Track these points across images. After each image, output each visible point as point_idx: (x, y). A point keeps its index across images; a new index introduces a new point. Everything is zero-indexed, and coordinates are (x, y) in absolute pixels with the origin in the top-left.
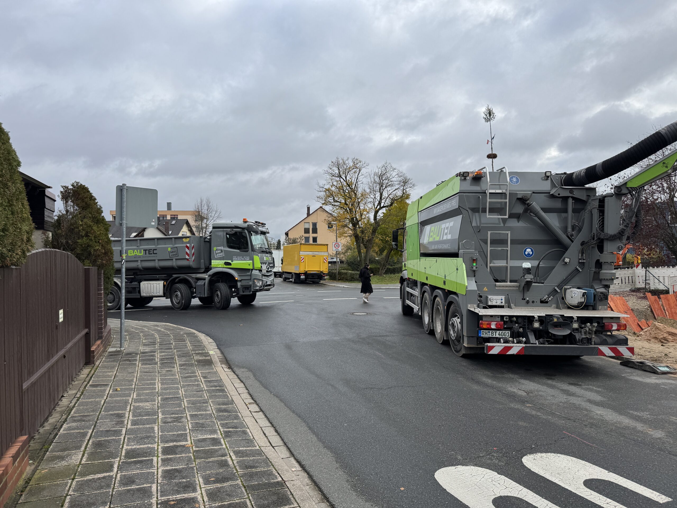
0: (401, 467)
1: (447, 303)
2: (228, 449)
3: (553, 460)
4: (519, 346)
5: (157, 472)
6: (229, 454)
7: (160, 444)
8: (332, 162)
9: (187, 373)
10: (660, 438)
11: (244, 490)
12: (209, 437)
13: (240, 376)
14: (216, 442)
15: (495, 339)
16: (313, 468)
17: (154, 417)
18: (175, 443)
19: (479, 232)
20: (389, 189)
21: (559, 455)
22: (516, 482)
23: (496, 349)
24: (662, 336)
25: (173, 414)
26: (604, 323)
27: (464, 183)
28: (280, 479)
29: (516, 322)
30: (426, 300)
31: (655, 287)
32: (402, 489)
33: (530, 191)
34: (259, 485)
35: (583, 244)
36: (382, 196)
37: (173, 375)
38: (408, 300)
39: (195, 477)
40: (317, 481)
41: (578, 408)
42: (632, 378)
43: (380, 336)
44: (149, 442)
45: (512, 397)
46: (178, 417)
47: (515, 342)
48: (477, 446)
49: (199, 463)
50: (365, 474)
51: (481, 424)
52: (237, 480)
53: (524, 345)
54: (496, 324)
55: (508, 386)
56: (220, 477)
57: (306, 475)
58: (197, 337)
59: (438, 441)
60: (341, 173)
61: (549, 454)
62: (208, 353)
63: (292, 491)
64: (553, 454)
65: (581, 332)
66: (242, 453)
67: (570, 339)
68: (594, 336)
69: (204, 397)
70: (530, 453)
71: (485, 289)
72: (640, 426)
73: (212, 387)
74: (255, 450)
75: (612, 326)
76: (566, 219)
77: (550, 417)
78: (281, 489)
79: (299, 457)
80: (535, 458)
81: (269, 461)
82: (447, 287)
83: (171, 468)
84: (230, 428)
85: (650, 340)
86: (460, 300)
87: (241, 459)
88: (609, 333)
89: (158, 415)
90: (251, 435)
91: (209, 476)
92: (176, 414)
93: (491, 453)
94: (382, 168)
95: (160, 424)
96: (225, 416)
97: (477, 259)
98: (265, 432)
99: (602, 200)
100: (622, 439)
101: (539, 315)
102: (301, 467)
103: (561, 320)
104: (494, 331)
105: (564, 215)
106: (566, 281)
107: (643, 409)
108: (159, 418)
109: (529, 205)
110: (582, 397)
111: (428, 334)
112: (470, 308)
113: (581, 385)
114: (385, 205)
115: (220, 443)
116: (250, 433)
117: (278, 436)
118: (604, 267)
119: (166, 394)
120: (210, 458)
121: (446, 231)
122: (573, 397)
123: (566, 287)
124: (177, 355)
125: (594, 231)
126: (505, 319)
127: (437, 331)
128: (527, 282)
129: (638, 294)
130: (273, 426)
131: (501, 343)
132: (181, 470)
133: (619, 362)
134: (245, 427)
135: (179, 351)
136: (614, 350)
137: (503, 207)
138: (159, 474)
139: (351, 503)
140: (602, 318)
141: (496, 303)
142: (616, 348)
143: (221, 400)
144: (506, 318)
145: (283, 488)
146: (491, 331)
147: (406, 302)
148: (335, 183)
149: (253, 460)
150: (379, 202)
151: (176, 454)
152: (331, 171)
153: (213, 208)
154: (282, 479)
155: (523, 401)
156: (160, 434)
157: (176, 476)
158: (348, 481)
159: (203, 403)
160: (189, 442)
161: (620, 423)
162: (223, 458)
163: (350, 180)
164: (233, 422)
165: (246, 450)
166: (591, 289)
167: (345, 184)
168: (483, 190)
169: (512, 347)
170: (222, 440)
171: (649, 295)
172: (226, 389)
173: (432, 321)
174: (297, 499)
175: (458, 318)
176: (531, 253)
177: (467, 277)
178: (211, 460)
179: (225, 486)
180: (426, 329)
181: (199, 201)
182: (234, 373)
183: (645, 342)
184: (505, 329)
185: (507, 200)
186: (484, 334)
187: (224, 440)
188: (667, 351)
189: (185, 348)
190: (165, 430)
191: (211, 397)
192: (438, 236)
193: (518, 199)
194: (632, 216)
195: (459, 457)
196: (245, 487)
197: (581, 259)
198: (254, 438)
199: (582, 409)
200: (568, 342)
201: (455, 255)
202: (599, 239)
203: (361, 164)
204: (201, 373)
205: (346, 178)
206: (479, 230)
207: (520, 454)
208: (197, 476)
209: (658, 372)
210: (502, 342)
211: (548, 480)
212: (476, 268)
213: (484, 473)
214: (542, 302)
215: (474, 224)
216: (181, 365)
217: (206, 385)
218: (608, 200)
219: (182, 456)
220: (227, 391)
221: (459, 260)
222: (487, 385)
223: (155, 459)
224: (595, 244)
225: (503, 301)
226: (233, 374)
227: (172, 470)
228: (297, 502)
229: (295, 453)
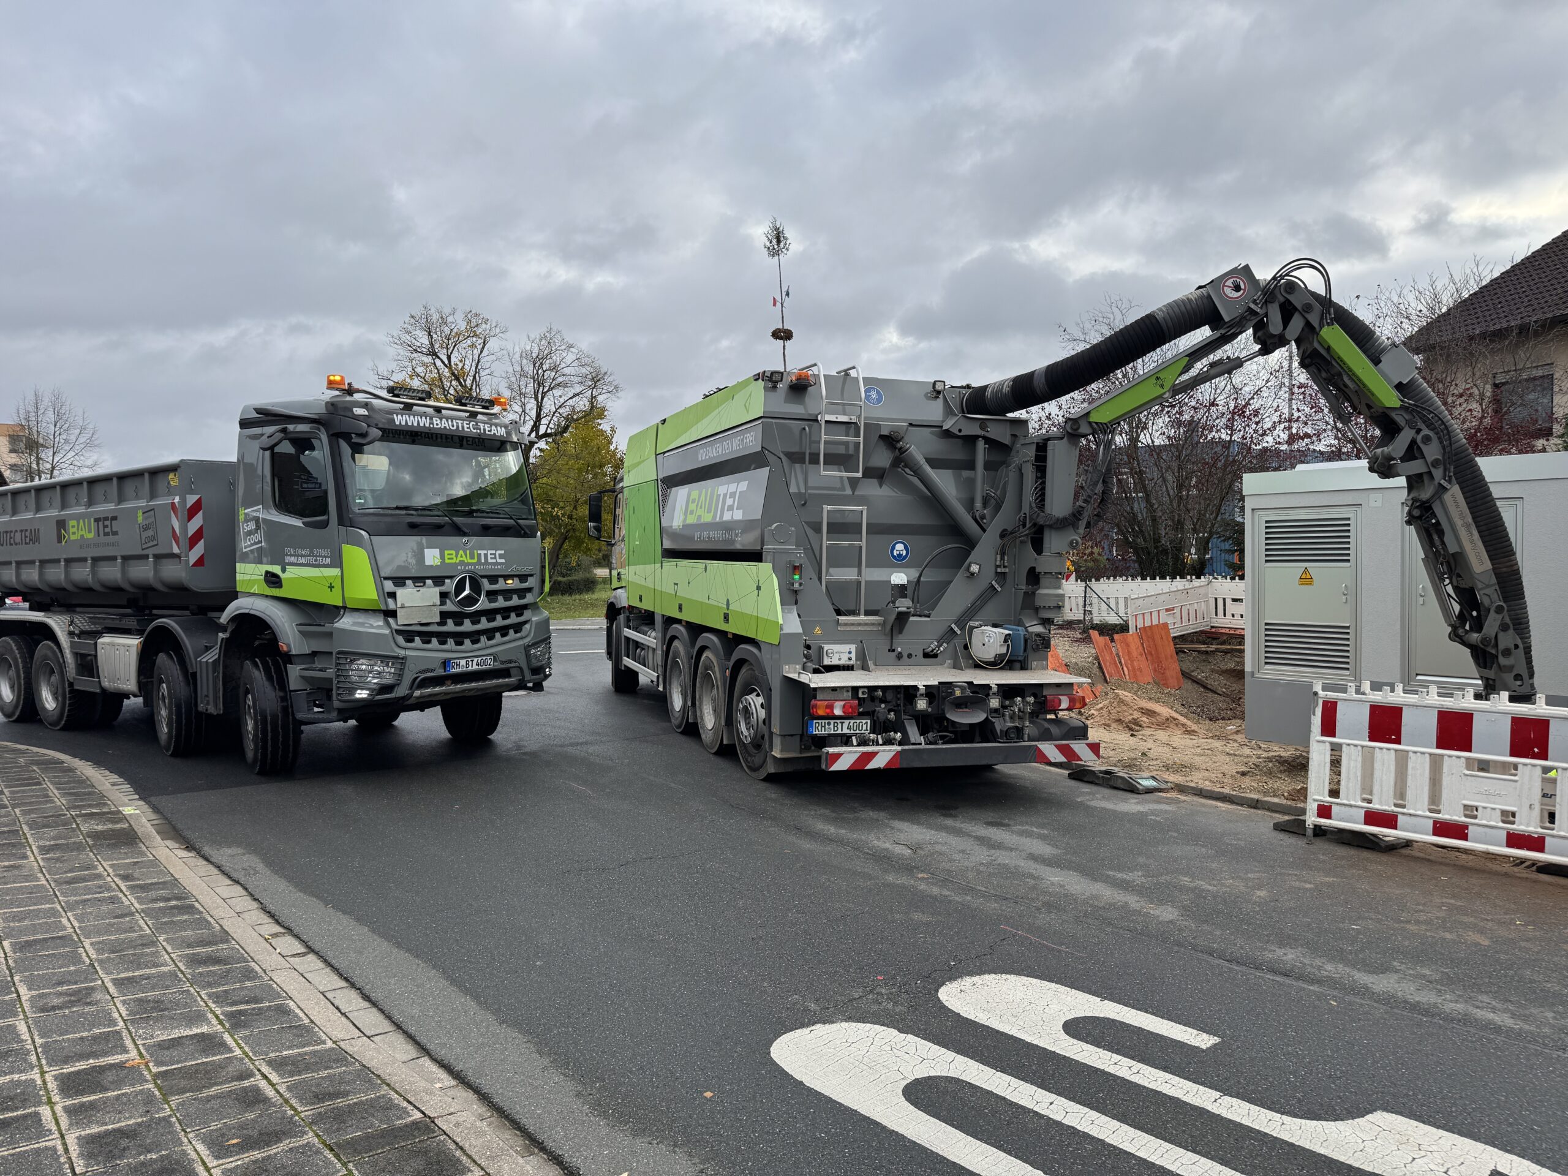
0: (692, 1046)
1: (731, 664)
2: (251, 1059)
3: (998, 989)
4: (890, 751)
5: (65, 1144)
6: (259, 1070)
7: (46, 1069)
8: (412, 317)
9: (71, 871)
10: (1171, 922)
11: (330, 1156)
12: (188, 1032)
13: (226, 868)
14: (211, 1044)
15: (839, 738)
16: (487, 1075)
17: (6, 998)
18: (91, 1061)
19: (803, 505)
20: (557, 392)
21: (1004, 976)
22: (938, 1044)
23: (846, 759)
24: (1130, 718)
25: (61, 983)
26: (1045, 697)
27: (771, 394)
28: (418, 1115)
29: (882, 701)
30: (677, 655)
31: (1101, 618)
32: (708, 1094)
33: (904, 421)
34: (367, 1137)
35: (1003, 534)
36: (541, 410)
37: (26, 878)
38: (628, 657)
39: (181, 1144)
40: (506, 1105)
41: (1011, 873)
42: (1094, 803)
43: (572, 745)
44: (13, 1067)
45: (884, 859)
46: (79, 991)
47: (880, 742)
48: (842, 976)
49: (179, 1104)
50: (615, 1074)
51: (838, 927)
52: (305, 1133)
53: (899, 748)
54: (844, 706)
55: (872, 837)
56: (255, 1133)
57: (470, 1094)
58: (70, 770)
59: (759, 975)
60: (437, 346)
61: (986, 976)
62: (119, 812)
63: (458, 1140)
64: (993, 975)
65: (1004, 715)
66: (293, 1065)
67: (984, 731)
68: (1027, 723)
69: (141, 929)
70: (952, 979)
71: (818, 631)
72: (1133, 901)
73: (154, 901)
74: (326, 1050)
75: (1060, 701)
76: (970, 483)
77: (969, 898)
78: (429, 1138)
79: (442, 1053)
80: (963, 988)
81: (373, 1073)
82: (732, 628)
83: (103, 1129)
84: (241, 1003)
85: (1109, 726)
86: (765, 656)
87: (296, 1078)
88: (1052, 716)
89: (17, 992)
90: (301, 1014)
91: (222, 1134)
92: (69, 983)
93: (874, 989)
94: (541, 340)
95: (29, 1015)
96: (214, 973)
97: (801, 565)
98: (336, 1003)
99: (1042, 447)
100: (1109, 929)
101: (926, 683)
102: (454, 1078)
103: (968, 693)
104: (838, 721)
105: (966, 474)
106: (971, 612)
107: (1130, 866)
108: (23, 999)
109: (902, 451)
110: (1016, 849)
111: (681, 733)
112: (788, 672)
113: (1008, 825)
114: (549, 431)
115: (223, 1046)
116: (298, 1011)
117: (374, 1010)
118: (1043, 581)
119: (21, 931)
120: (208, 1088)
121: (729, 502)
122: (1001, 852)
123: (972, 623)
124: (27, 823)
125: (1026, 509)
126: (861, 695)
127: (704, 726)
128: (900, 613)
129: (1071, 633)
130: (353, 985)
131: (853, 746)
132: (135, 1130)
133: (1067, 772)
134: (279, 996)
135: (30, 812)
136: (1065, 750)
137: (851, 451)
138: (71, 1149)
139: (600, 1146)
140: (1041, 686)
141: (840, 659)
142: (1068, 745)
143: (192, 933)
144: (863, 693)
145: (432, 1135)
146: (832, 722)
147: (624, 662)
148: (420, 370)
149: (329, 1076)
150: (535, 423)
151: (105, 1089)
152: (409, 338)
153: (72, 419)
154: (423, 1113)
155: (908, 868)
156: (39, 1041)
157: (124, 1149)
158: (579, 1095)
159: (142, 945)
160: (134, 1053)
161: (1096, 897)
162: (246, 1083)
163: (460, 365)
164: (242, 988)
165: (300, 1054)
166: (1020, 628)
167: (448, 374)
168: (810, 415)
169: (876, 753)
170: (227, 1037)
171: (1094, 634)
172: (197, 905)
173: (694, 704)
174: (476, 1158)
175: (758, 695)
176: (904, 553)
177: (782, 604)
178: (213, 1091)
179: (275, 1154)
180: (675, 722)
181: (31, 397)
182: (207, 859)
183: (1102, 730)
184: (861, 715)
185: (861, 439)
186: (820, 729)
187: (232, 1036)
188: (1143, 746)
189: (47, 802)
190: (50, 1031)
191: (160, 928)
192: (709, 512)
193: (882, 437)
194: (1098, 482)
195: (813, 1006)
196: (332, 1150)
197: (999, 566)
198: (312, 1022)
199: (1023, 876)
200: (978, 738)
201: (754, 556)
202: (1035, 525)
203: (488, 326)
204: (112, 866)
205: (449, 358)
206: (803, 501)
207: (932, 983)
208: (186, 1140)
209: (1138, 789)
210: (855, 743)
211: (997, 1031)
212: (800, 584)
213: (872, 1033)
214: (926, 655)
215: (793, 489)
216: (44, 850)
217: (137, 898)
218: (1054, 445)
219: (123, 1094)
220: (201, 909)
221: (765, 569)
222: (828, 839)
223: (45, 1111)
224: (1027, 535)
225: (853, 656)
226: (205, 862)
227: (107, 1133)
228: (479, 1165)
229: (430, 1046)
